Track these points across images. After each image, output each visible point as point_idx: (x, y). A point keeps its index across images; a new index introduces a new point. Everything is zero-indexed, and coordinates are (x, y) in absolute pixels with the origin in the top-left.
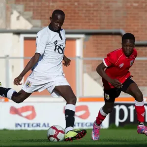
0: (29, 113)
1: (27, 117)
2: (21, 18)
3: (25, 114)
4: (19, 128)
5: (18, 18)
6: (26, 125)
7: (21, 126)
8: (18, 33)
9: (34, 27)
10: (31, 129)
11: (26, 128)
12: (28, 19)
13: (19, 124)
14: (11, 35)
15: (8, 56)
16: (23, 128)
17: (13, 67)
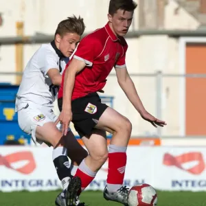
0: (194, 164)
1: (191, 171)
2: (182, 11)
3: (187, 165)
4: (177, 188)
5: (176, 12)
6: (190, 184)
7: (181, 185)
8: (176, 35)
9: (202, 25)
10: (196, 189)
11: (190, 188)
12: (192, 14)
13: (177, 182)
14: (165, 38)
15: (160, 72)
16: (184, 188)
17: (168, 90)
